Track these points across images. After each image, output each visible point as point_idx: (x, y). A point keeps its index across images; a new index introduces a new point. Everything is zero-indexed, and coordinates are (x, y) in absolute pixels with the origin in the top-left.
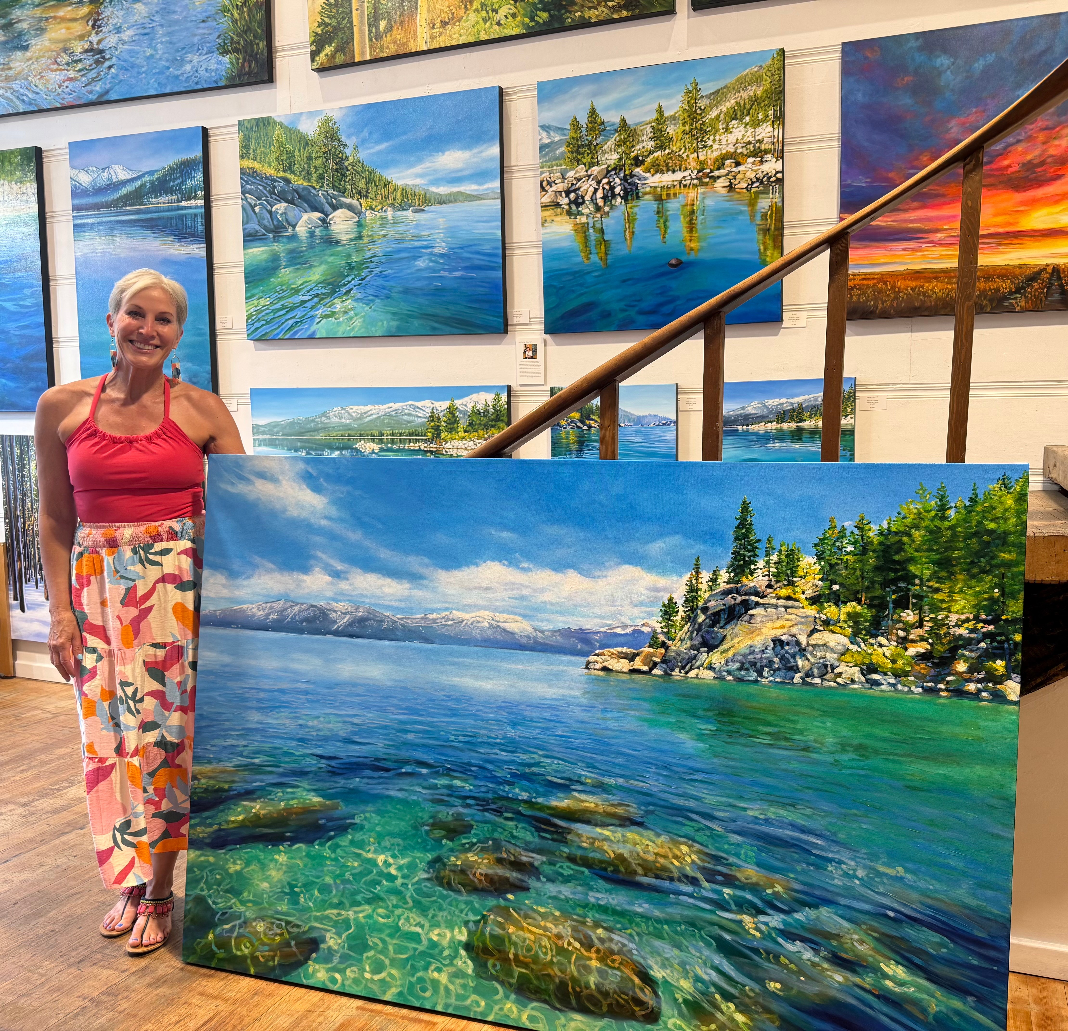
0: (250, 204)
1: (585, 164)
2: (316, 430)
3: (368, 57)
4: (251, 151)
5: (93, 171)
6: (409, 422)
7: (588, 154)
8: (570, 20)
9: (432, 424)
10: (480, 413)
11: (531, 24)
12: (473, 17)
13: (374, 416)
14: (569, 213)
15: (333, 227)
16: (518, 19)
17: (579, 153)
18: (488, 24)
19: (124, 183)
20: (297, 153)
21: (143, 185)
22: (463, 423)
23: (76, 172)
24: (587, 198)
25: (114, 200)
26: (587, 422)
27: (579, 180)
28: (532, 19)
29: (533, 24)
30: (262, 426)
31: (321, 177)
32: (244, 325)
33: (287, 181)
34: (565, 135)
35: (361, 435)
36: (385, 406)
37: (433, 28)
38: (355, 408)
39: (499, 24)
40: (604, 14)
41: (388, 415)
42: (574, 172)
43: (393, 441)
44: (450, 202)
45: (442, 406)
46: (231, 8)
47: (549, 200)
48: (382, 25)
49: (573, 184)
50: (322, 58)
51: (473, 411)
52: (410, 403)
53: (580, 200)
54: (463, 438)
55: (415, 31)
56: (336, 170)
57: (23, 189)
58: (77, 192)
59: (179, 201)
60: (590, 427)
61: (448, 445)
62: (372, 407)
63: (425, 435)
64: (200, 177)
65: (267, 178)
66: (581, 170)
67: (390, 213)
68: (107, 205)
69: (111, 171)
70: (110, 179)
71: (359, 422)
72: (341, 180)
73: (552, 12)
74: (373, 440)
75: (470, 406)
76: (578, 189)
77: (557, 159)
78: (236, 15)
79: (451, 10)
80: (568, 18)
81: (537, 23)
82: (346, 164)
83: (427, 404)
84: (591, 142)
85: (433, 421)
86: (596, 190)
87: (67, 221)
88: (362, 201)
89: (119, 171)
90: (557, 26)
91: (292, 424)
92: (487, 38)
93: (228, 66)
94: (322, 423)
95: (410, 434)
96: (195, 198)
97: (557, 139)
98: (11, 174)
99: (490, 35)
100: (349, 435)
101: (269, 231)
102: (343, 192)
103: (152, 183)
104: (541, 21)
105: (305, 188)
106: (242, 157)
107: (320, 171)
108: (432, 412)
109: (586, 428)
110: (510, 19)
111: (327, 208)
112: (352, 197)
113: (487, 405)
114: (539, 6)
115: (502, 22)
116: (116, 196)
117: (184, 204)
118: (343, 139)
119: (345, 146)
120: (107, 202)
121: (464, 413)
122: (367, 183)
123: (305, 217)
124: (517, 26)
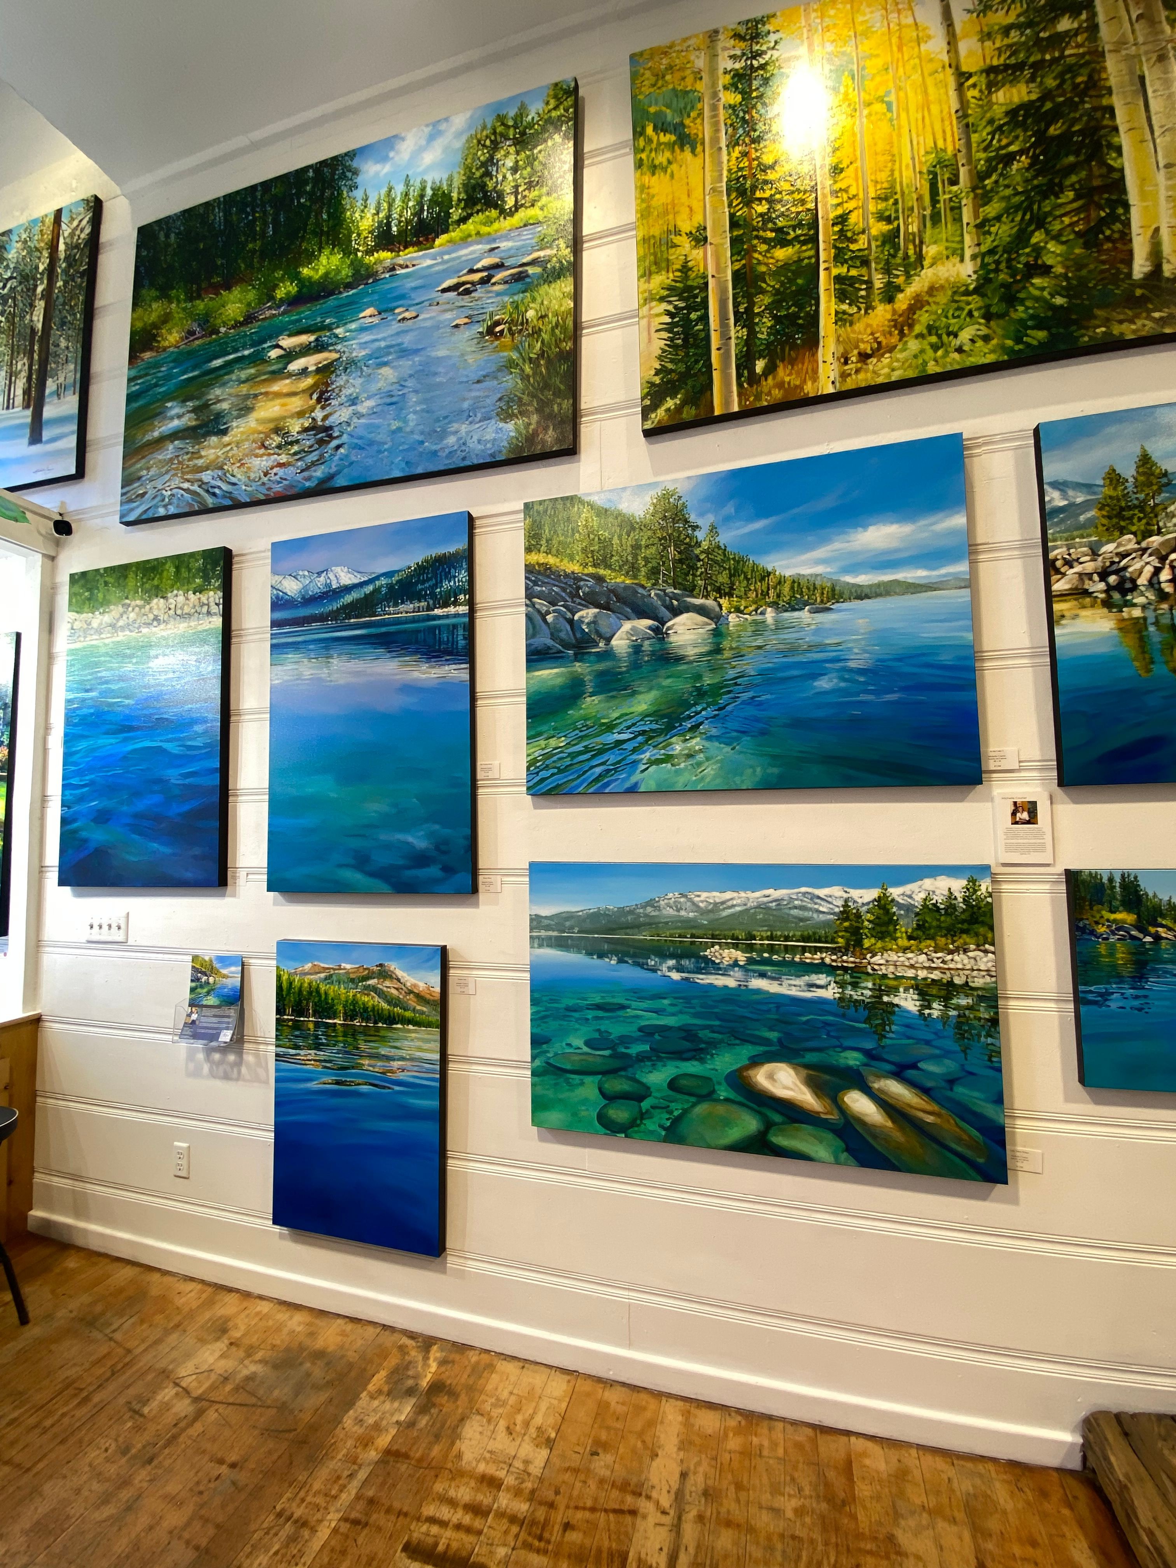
0: (539, 611)
1: (1134, 534)
2: (637, 926)
3: (736, 409)
4: (543, 542)
5: (304, 576)
6: (801, 920)
7: (1140, 519)
8: (1086, 339)
9: (846, 924)
10: (938, 909)
11: (1017, 348)
12: (913, 345)
13: (738, 909)
14: (1108, 604)
15: (673, 638)
16: (994, 342)
17: (1123, 518)
18: (940, 353)
19: (348, 589)
20: (615, 541)
21: (376, 591)
22: (905, 926)
23: (278, 578)
24: (1142, 581)
25: (332, 612)
26: (1152, 930)
27: (1123, 556)
28: (1018, 340)
29: (1021, 347)
30: (546, 917)
31: (654, 572)
32: (524, 774)
33: (600, 579)
34: (1095, 493)
35: (713, 937)
36: (758, 894)
37: (846, 363)
38: (704, 895)
39: (960, 350)
40: (1147, 328)
41: (762, 907)
42: (1115, 545)
43: (772, 949)
44: (878, 595)
45: (865, 896)
46: (520, 362)
47: (1067, 587)
48: (760, 365)
49: (1112, 563)
50: (660, 414)
51: (925, 906)
52: (803, 889)
53: (1128, 585)
54: (905, 950)
55: (815, 371)
56: (680, 561)
57: (204, 599)
58: (279, 603)
59: (429, 609)
60: (1157, 938)
61: (877, 959)
62: (735, 895)
63: (833, 941)
64: (463, 575)
65: (567, 576)
66: (1129, 542)
67: (770, 615)
68: (322, 618)
69: (331, 575)
70: (328, 585)
71: (711, 916)
72: (687, 574)
73: (1054, 331)
74: (736, 946)
75: (919, 897)
76: (1125, 568)
77: (1083, 526)
78: (528, 369)
79: (876, 339)
80: (1083, 336)
81: (1028, 345)
82: (697, 551)
83: (837, 892)
84: (1145, 501)
85: (847, 919)
86: (1157, 571)
87: (262, 640)
88: (722, 601)
89: (342, 574)
90: (1063, 347)
91: (595, 916)
92: (938, 370)
93: (513, 434)
94: (646, 915)
95: (804, 939)
96: (456, 603)
97: (1079, 500)
98: (189, 582)
99: (944, 366)
100: (693, 936)
101: (567, 646)
102: (691, 590)
103: (390, 587)
104: (1035, 343)
105: (627, 588)
106: (529, 550)
107: (654, 563)
108: (846, 906)
109: (1148, 939)
110: (980, 343)
111: (664, 612)
112: (706, 597)
113: (951, 895)
114: (1030, 323)
115: (966, 348)
116: (336, 606)
117: (437, 612)
118: (693, 518)
119: (695, 528)
120: (322, 614)
121: (908, 908)
122: (731, 576)
123: (627, 626)
124: (992, 352)
